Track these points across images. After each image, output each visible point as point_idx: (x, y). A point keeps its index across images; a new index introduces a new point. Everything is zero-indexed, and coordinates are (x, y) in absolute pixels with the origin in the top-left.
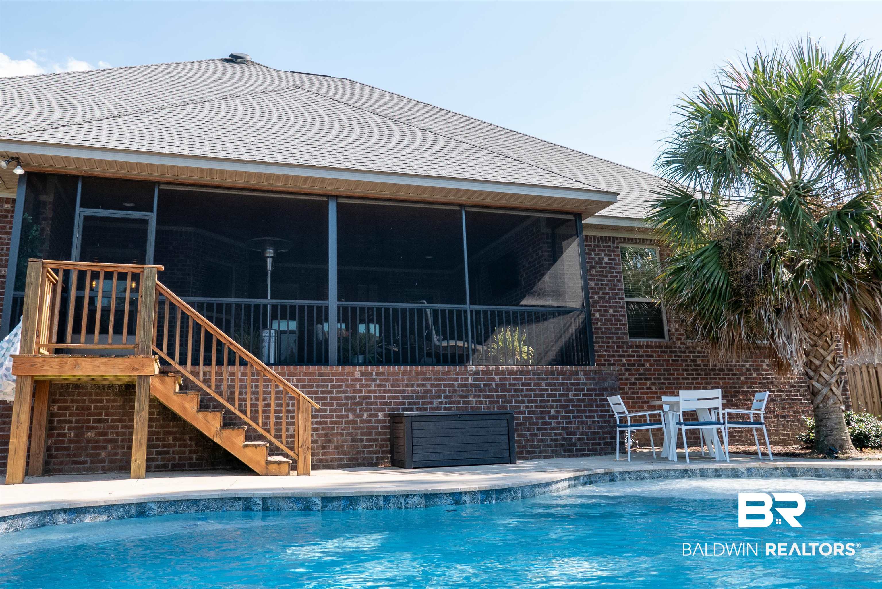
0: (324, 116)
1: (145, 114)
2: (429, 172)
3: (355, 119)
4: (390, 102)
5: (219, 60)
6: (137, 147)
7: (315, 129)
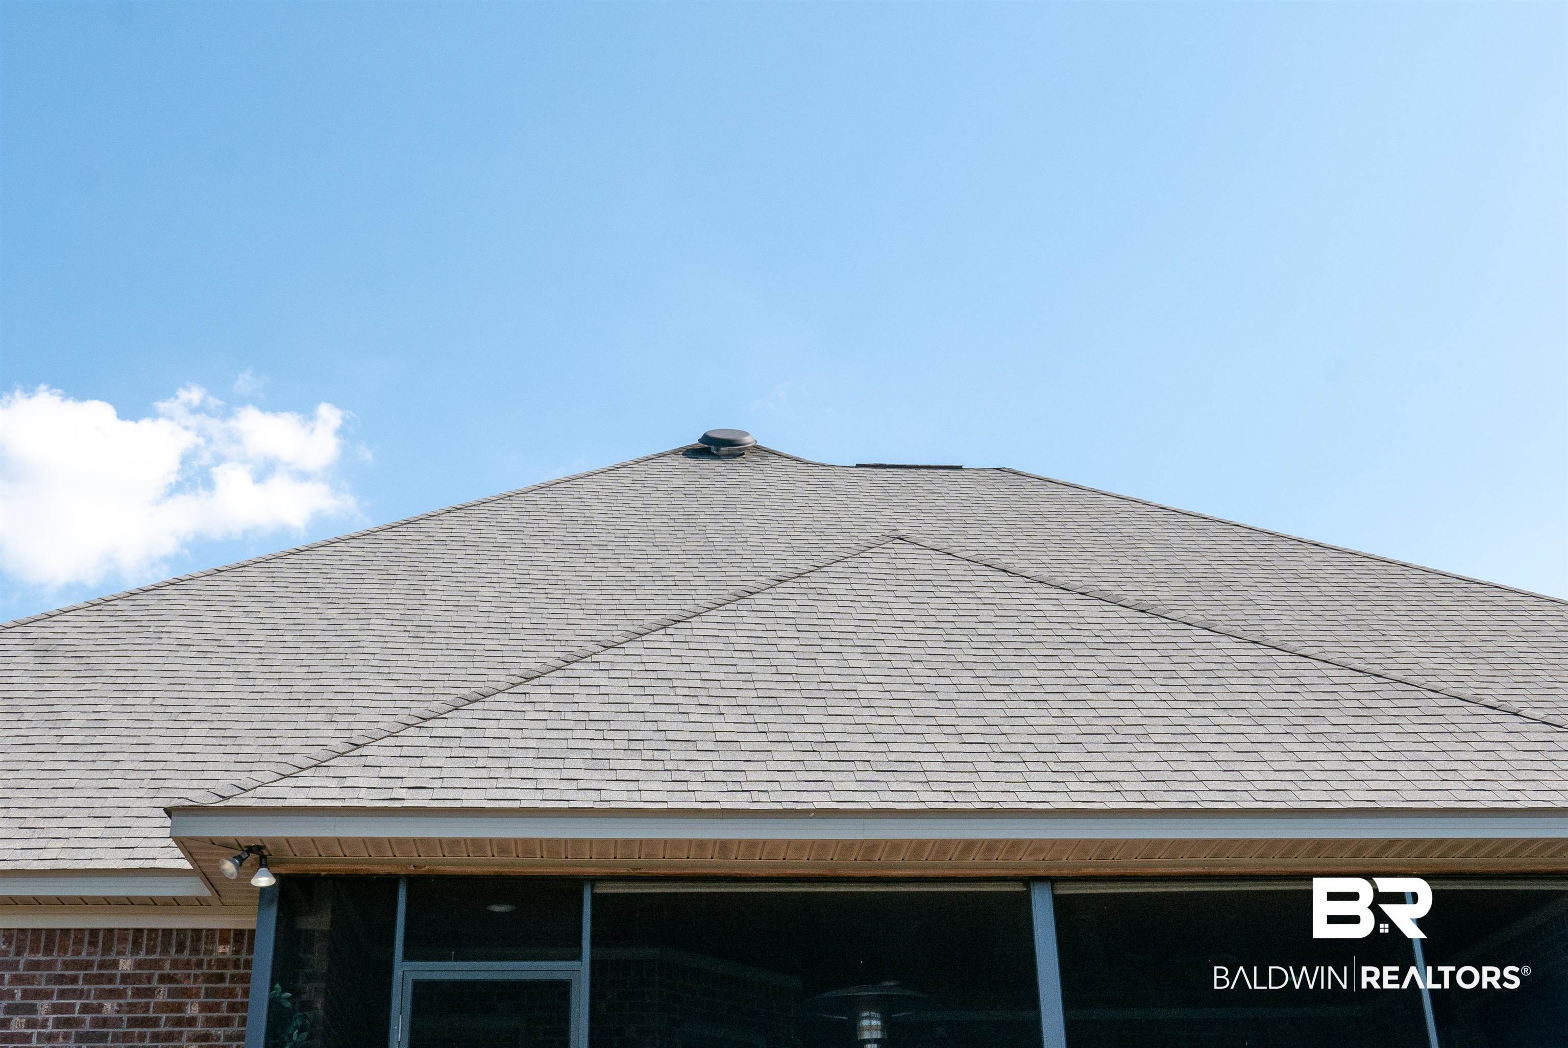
0: (983, 629)
1: (543, 681)
2: (1302, 795)
3: (1065, 630)
4: (1129, 530)
5: (675, 452)
6: (539, 795)
7: (966, 678)
